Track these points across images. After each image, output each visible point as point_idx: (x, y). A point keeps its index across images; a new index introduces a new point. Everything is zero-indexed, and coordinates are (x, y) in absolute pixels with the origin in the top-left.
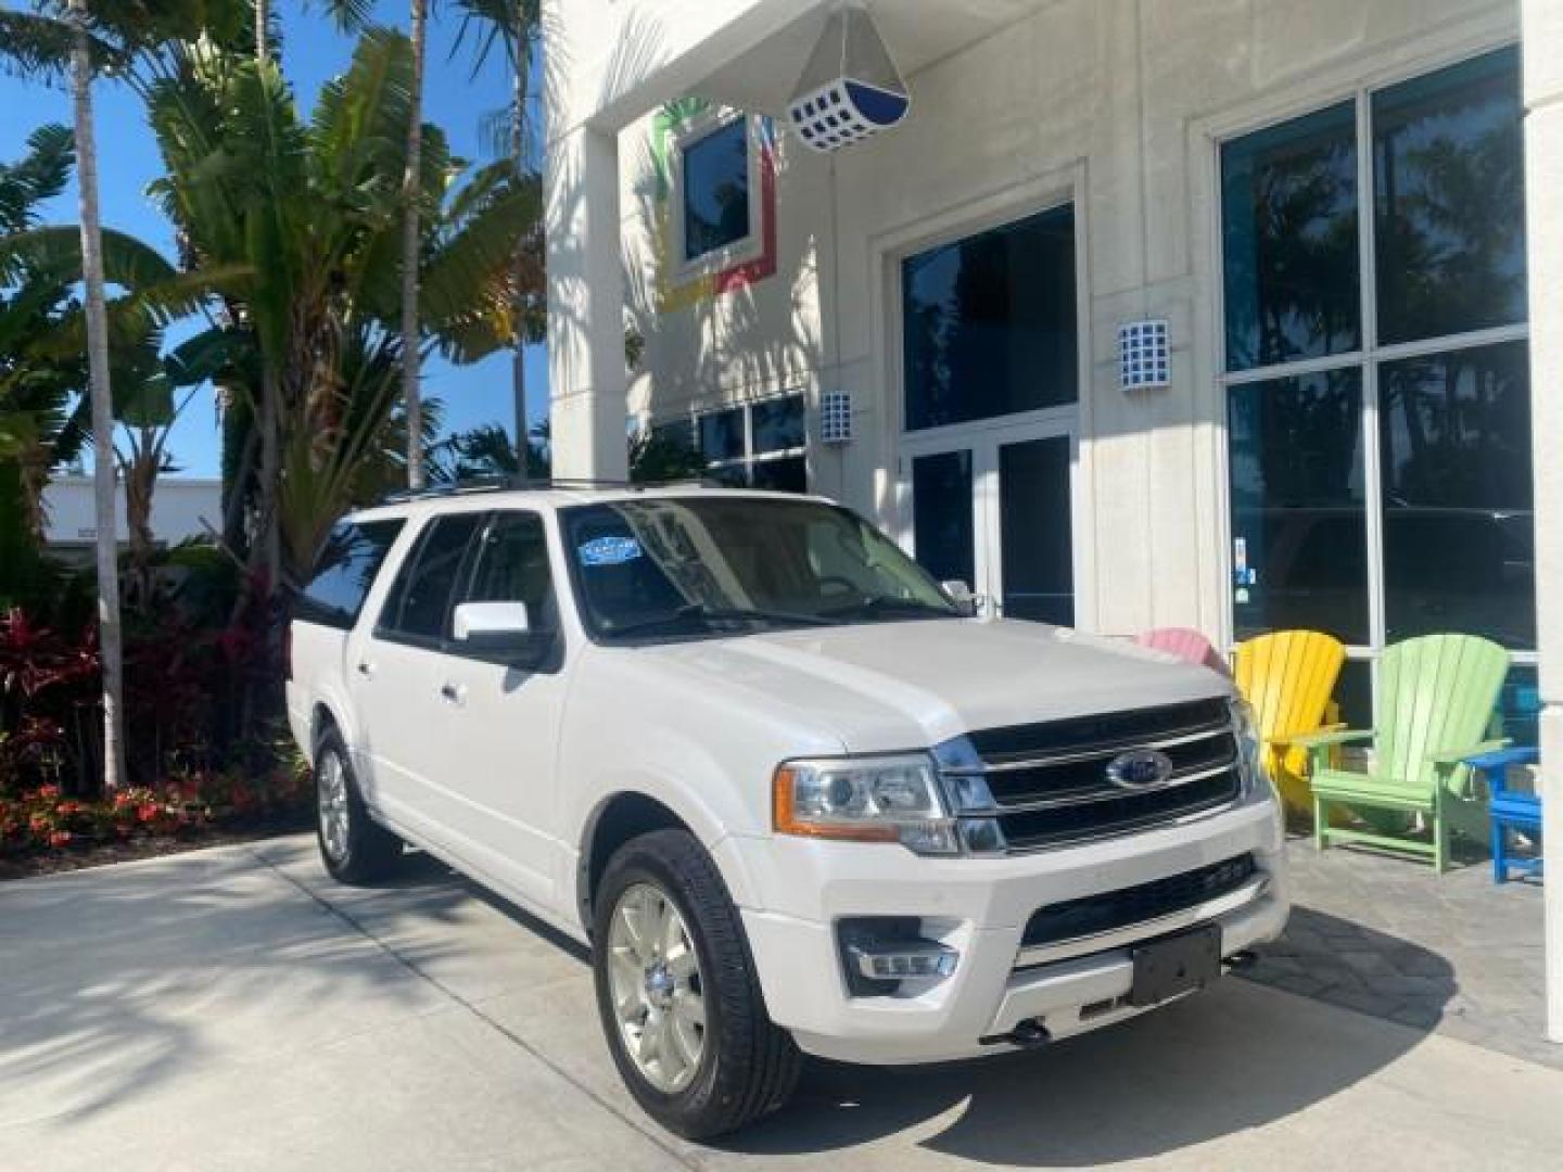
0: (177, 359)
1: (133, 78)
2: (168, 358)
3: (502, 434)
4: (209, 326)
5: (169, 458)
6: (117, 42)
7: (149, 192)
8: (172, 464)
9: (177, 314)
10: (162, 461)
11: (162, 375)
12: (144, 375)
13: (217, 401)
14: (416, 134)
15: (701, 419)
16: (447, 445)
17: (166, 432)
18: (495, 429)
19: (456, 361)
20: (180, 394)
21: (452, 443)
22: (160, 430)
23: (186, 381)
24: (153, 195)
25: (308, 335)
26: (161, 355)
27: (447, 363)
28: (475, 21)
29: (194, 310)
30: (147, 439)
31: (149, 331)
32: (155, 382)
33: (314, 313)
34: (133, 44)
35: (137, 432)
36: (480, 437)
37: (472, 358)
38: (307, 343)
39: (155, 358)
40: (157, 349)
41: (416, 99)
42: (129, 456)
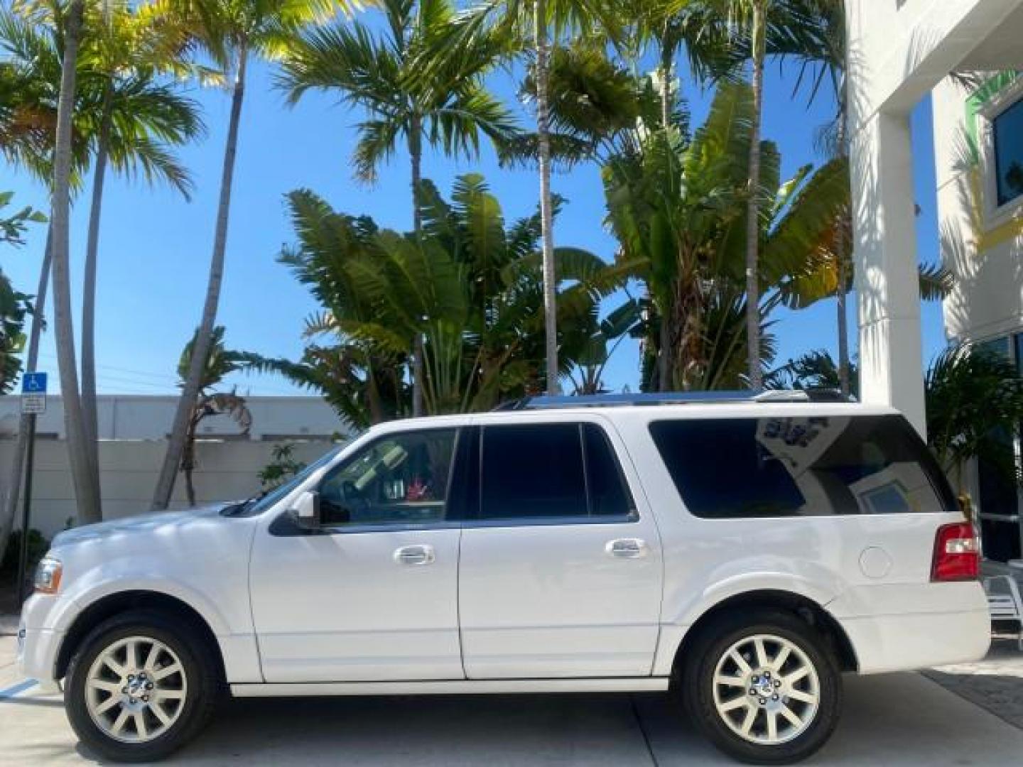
0: (609, 323)
1: (597, 158)
2: (604, 323)
3: (828, 358)
4: (628, 300)
5: (602, 385)
6: (587, 139)
7: (605, 223)
8: (605, 388)
9: (605, 294)
10: (598, 388)
11: (600, 332)
12: (589, 334)
13: (641, 348)
14: (755, 149)
15: (1016, 337)
16: (786, 368)
17: (601, 369)
18: (821, 354)
19: (793, 306)
20: (610, 344)
21: (790, 367)
22: (599, 367)
23: (614, 336)
24: (607, 225)
25: (683, 298)
26: (599, 321)
27: (787, 309)
28: (810, 64)
29: (615, 290)
30: (591, 373)
31: (591, 306)
32: (595, 338)
33: (686, 283)
34: (597, 138)
35: (585, 369)
36: (808, 362)
37: (804, 304)
38: (683, 303)
39: (596, 324)
40: (596, 317)
41: (756, 125)
42: (580, 384)
